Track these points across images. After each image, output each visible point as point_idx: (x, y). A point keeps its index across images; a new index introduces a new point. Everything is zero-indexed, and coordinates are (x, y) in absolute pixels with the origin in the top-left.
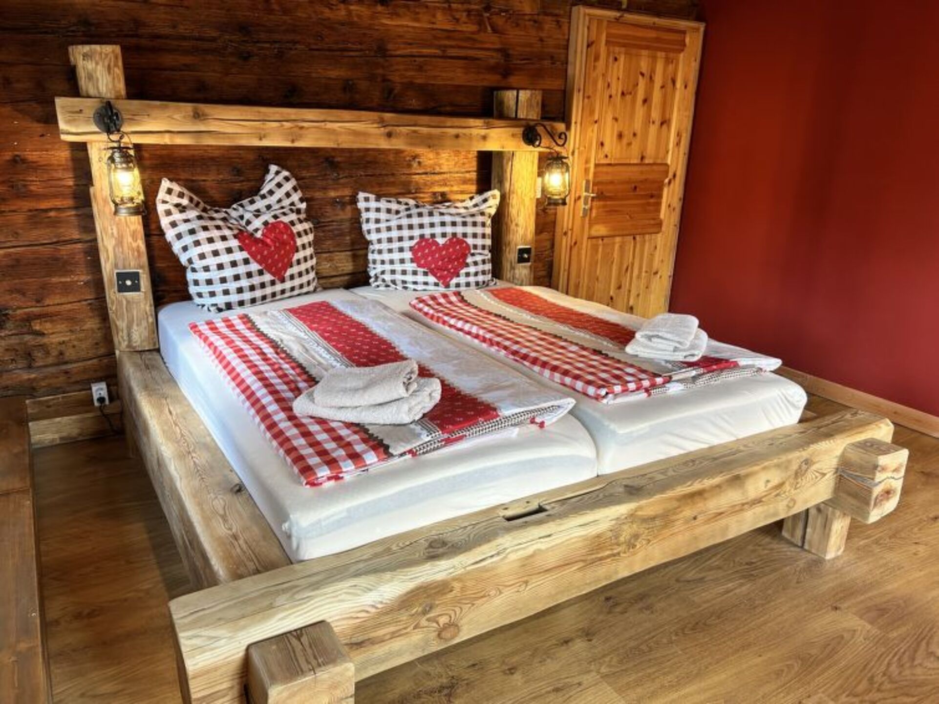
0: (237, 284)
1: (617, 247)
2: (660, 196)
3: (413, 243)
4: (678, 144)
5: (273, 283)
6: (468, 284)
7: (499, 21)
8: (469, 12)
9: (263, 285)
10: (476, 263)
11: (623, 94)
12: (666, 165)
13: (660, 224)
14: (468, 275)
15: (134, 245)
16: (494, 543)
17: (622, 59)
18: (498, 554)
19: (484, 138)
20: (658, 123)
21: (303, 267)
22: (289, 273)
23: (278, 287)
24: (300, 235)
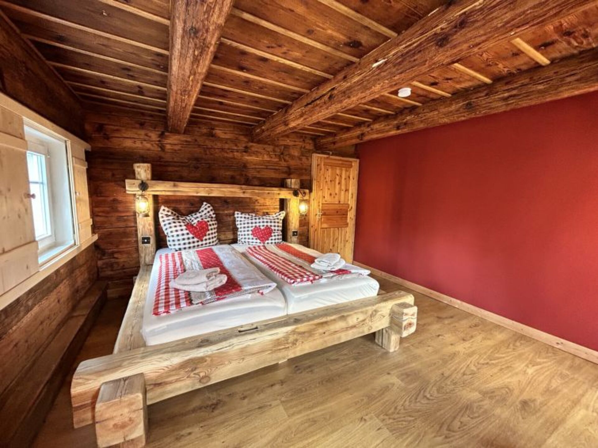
0: (184, 242)
1: (332, 232)
2: (347, 215)
3: (252, 229)
4: (352, 197)
5: (198, 241)
6: (272, 243)
7: (287, 158)
8: (275, 155)
9: (194, 242)
10: (275, 236)
11: (331, 181)
12: (348, 204)
13: (347, 224)
14: (272, 240)
15: (149, 228)
16: (228, 341)
17: (330, 170)
18: (229, 346)
19: (279, 194)
20: (344, 190)
21: (210, 236)
22: (204, 238)
23: (200, 243)
24: (210, 225)
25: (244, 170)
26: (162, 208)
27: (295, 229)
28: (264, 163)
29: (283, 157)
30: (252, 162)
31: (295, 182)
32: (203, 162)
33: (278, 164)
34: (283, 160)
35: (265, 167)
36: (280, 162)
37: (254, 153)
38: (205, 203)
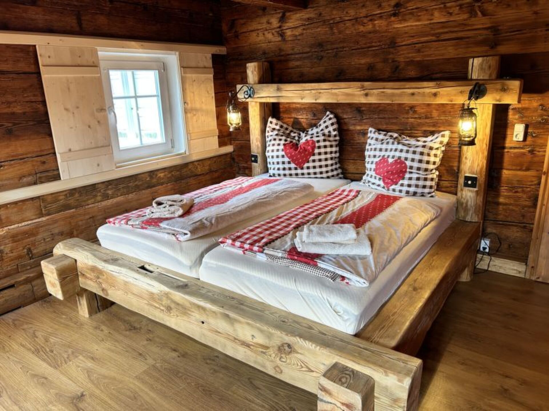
0: (278, 166)
3: (378, 160)
5: (296, 169)
6: (401, 191)
8: (461, 6)
9: (290, 169)
10: (411, 179)
21: (317, 164)
22: (306, 165)
23: (299, 171)
24: (319, 147)
25: (391, 50)
26: (270, 119)
27: (470, 173)
28: (432, 29)
29: (479, 7)
30: (406, 33)
31: (481, 65)
32: (329, 47)
33: (465, 25)
34: (479, 13)
35: (434, 38)
36: (473, 19)
37: (411, 14)
38: (328, 113)
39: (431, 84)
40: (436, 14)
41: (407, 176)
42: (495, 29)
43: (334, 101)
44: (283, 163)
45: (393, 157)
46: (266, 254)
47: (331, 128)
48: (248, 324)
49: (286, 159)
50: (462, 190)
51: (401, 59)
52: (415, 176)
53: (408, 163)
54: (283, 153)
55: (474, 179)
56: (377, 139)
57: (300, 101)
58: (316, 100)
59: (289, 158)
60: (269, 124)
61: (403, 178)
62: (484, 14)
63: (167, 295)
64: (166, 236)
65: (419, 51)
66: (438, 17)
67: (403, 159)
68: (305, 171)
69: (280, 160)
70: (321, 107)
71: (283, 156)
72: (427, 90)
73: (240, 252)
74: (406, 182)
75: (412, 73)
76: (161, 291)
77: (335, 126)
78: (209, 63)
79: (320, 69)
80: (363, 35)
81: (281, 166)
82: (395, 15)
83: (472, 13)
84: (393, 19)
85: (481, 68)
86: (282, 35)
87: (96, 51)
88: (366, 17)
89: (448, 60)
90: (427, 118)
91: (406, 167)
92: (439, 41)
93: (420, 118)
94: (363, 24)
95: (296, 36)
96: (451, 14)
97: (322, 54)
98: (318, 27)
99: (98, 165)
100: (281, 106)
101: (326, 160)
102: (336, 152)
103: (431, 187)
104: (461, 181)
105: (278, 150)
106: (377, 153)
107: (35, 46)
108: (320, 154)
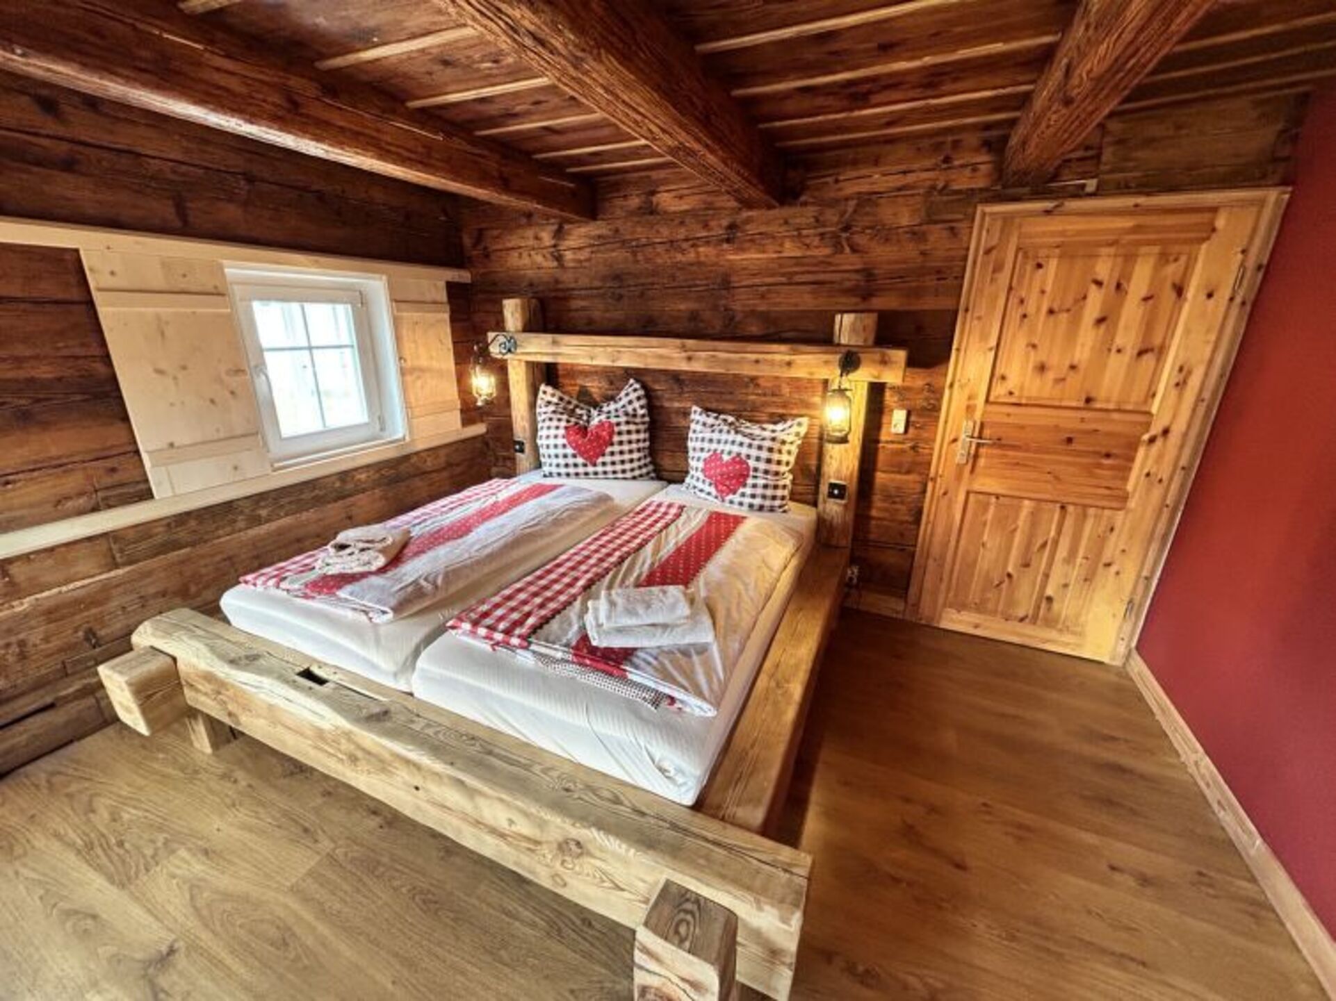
1: (1024, 514)
2: (1132, 459)
3: (707, 455)
4: (1180, 385)
5: (585, 465)
7: (861, 240)
8: (822, 235)
9: (576, 465)
11: (1051, 312)
12: (1149, 413)
13: (1125, 498)
14: (743, 495)
15: (522, 424)
17: (1052, 265)
19: (789, 364)
20: (1130, 352)
21: (617, 458)
22: (600, 460)
23: (590, 469)
24: (620, 433)
25: (724, 292)
26: (543, 387)
27: (838, 478)
28: (781, 266)
29: (848, 239)
30: (744, 269)
31: (853, 324)
32: (631, 282)
33: (830, 264)
34: (847, 250)
35: (783, 279)
36: (838, 256)
37: (752, 241)
38: (632, 381)
39: (783, 348)
40: (788, 244)
41: (750, 481)
42: (868, 273)
43: (641, 366)
44: (565, 456)
45: (730, 453)
46: (534, 652)
47: (637, 405)
48: (501, 800)
49: (570, 451)
50: (825, 502)
51: (737, 306)
52: (761, 482)
53: (752, 463)
54: (564, 441)
55: (842, 488)
56: (704, 424)
57: (589, 362)
58: (613, 361)
59: (574, 448)
60: (541, 395)
61: (745, 485)
62: (854, 250)
63: (348, 735)
64: (350, 615)
65: (763, 297)
66: (791, 249)
67: (743, 457)
68: (600, 469)
69: (560, 451)
70: (619, 372)
71: (564, 446)
72: (778, 357)
73: (486, 646)
74: (748, 491)
75: (754, 329)
76: (337, 728)
77: (643, 402)
78: (443, 296)
79: (618, 315)
80: (681, 267)
81: (562, 461)
82: (728, 241)
83: (838, 247)
84: (725, 246)
85: (853, 329)
86: (559, 258)
87: (221, 268)
88: (687, 240)
89: (804, 314)
90: (773, 395)
91: (748, 468)
92: (790, 284)
93: (765, 395)
94: (683, 251)
95: (580, 261)
96: (808, 246)
97: (623, 291)
98: (613, 250)
99: (236, 468)
100: (560, 367)
101: (631, 451)
102: (645, 440)
103: (783, 498)
104: (824, 489)
105: (556, 437)
106: (706, 445)
107: (77, 251)
108: (621, 443)
